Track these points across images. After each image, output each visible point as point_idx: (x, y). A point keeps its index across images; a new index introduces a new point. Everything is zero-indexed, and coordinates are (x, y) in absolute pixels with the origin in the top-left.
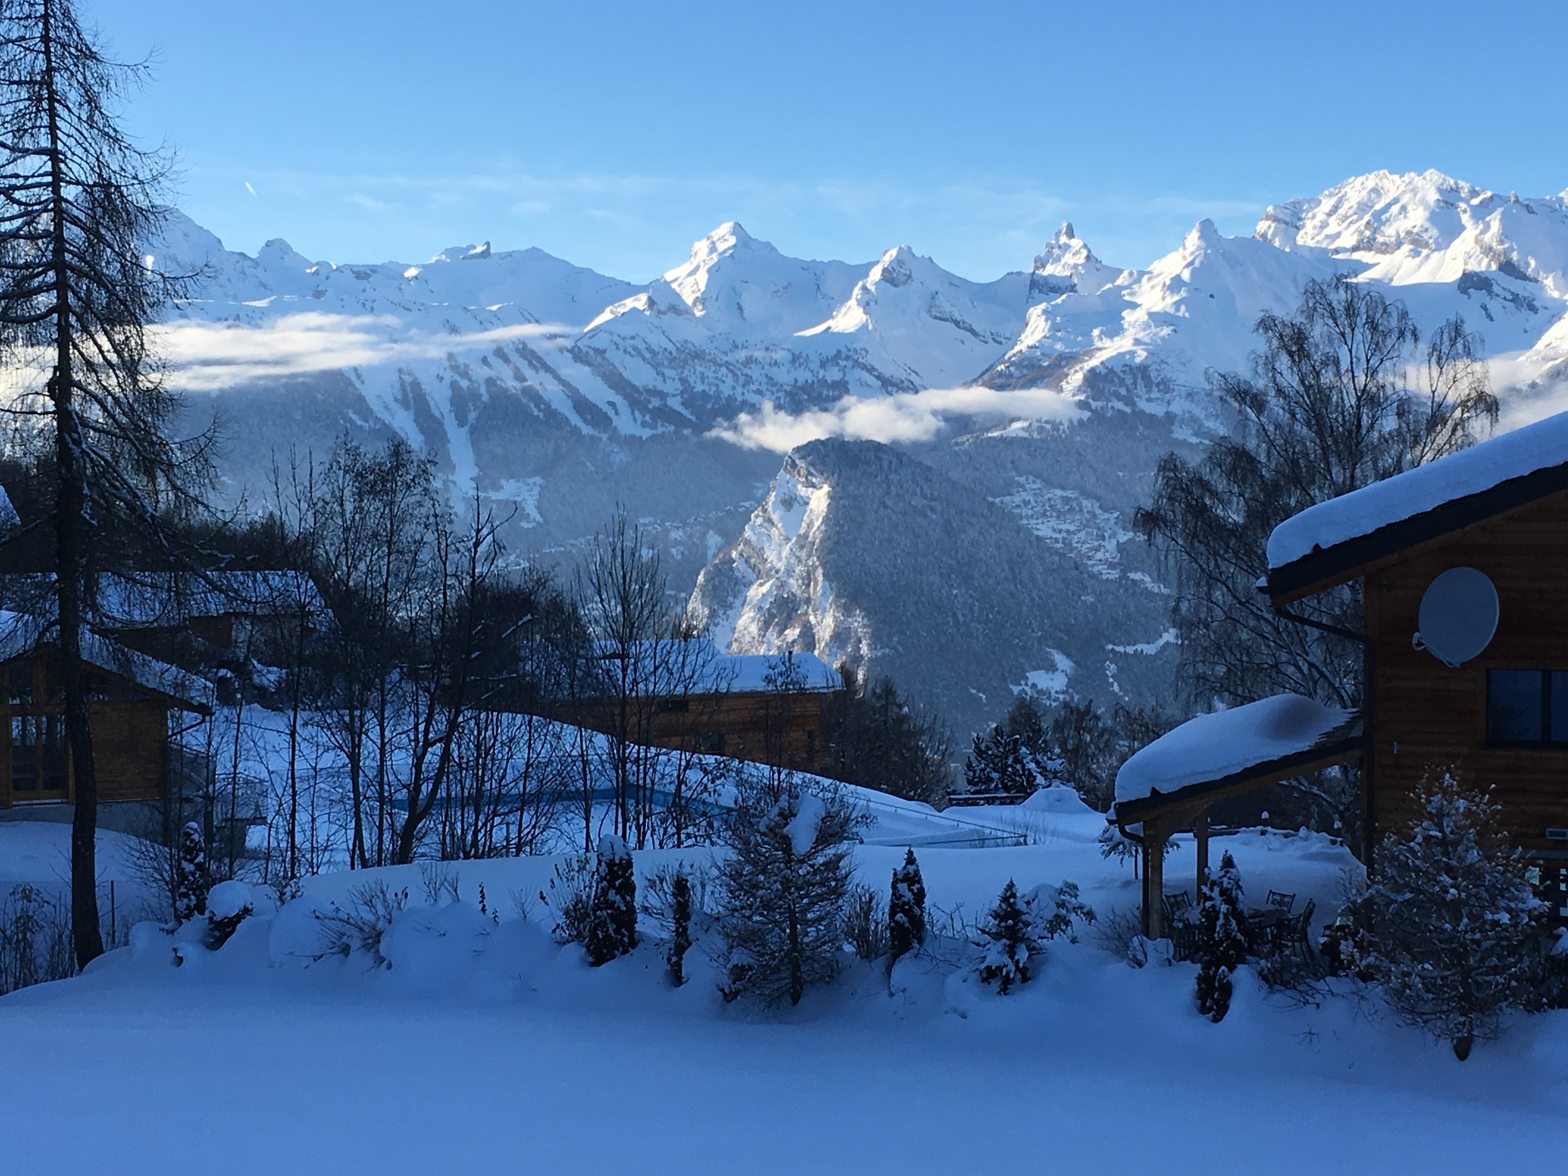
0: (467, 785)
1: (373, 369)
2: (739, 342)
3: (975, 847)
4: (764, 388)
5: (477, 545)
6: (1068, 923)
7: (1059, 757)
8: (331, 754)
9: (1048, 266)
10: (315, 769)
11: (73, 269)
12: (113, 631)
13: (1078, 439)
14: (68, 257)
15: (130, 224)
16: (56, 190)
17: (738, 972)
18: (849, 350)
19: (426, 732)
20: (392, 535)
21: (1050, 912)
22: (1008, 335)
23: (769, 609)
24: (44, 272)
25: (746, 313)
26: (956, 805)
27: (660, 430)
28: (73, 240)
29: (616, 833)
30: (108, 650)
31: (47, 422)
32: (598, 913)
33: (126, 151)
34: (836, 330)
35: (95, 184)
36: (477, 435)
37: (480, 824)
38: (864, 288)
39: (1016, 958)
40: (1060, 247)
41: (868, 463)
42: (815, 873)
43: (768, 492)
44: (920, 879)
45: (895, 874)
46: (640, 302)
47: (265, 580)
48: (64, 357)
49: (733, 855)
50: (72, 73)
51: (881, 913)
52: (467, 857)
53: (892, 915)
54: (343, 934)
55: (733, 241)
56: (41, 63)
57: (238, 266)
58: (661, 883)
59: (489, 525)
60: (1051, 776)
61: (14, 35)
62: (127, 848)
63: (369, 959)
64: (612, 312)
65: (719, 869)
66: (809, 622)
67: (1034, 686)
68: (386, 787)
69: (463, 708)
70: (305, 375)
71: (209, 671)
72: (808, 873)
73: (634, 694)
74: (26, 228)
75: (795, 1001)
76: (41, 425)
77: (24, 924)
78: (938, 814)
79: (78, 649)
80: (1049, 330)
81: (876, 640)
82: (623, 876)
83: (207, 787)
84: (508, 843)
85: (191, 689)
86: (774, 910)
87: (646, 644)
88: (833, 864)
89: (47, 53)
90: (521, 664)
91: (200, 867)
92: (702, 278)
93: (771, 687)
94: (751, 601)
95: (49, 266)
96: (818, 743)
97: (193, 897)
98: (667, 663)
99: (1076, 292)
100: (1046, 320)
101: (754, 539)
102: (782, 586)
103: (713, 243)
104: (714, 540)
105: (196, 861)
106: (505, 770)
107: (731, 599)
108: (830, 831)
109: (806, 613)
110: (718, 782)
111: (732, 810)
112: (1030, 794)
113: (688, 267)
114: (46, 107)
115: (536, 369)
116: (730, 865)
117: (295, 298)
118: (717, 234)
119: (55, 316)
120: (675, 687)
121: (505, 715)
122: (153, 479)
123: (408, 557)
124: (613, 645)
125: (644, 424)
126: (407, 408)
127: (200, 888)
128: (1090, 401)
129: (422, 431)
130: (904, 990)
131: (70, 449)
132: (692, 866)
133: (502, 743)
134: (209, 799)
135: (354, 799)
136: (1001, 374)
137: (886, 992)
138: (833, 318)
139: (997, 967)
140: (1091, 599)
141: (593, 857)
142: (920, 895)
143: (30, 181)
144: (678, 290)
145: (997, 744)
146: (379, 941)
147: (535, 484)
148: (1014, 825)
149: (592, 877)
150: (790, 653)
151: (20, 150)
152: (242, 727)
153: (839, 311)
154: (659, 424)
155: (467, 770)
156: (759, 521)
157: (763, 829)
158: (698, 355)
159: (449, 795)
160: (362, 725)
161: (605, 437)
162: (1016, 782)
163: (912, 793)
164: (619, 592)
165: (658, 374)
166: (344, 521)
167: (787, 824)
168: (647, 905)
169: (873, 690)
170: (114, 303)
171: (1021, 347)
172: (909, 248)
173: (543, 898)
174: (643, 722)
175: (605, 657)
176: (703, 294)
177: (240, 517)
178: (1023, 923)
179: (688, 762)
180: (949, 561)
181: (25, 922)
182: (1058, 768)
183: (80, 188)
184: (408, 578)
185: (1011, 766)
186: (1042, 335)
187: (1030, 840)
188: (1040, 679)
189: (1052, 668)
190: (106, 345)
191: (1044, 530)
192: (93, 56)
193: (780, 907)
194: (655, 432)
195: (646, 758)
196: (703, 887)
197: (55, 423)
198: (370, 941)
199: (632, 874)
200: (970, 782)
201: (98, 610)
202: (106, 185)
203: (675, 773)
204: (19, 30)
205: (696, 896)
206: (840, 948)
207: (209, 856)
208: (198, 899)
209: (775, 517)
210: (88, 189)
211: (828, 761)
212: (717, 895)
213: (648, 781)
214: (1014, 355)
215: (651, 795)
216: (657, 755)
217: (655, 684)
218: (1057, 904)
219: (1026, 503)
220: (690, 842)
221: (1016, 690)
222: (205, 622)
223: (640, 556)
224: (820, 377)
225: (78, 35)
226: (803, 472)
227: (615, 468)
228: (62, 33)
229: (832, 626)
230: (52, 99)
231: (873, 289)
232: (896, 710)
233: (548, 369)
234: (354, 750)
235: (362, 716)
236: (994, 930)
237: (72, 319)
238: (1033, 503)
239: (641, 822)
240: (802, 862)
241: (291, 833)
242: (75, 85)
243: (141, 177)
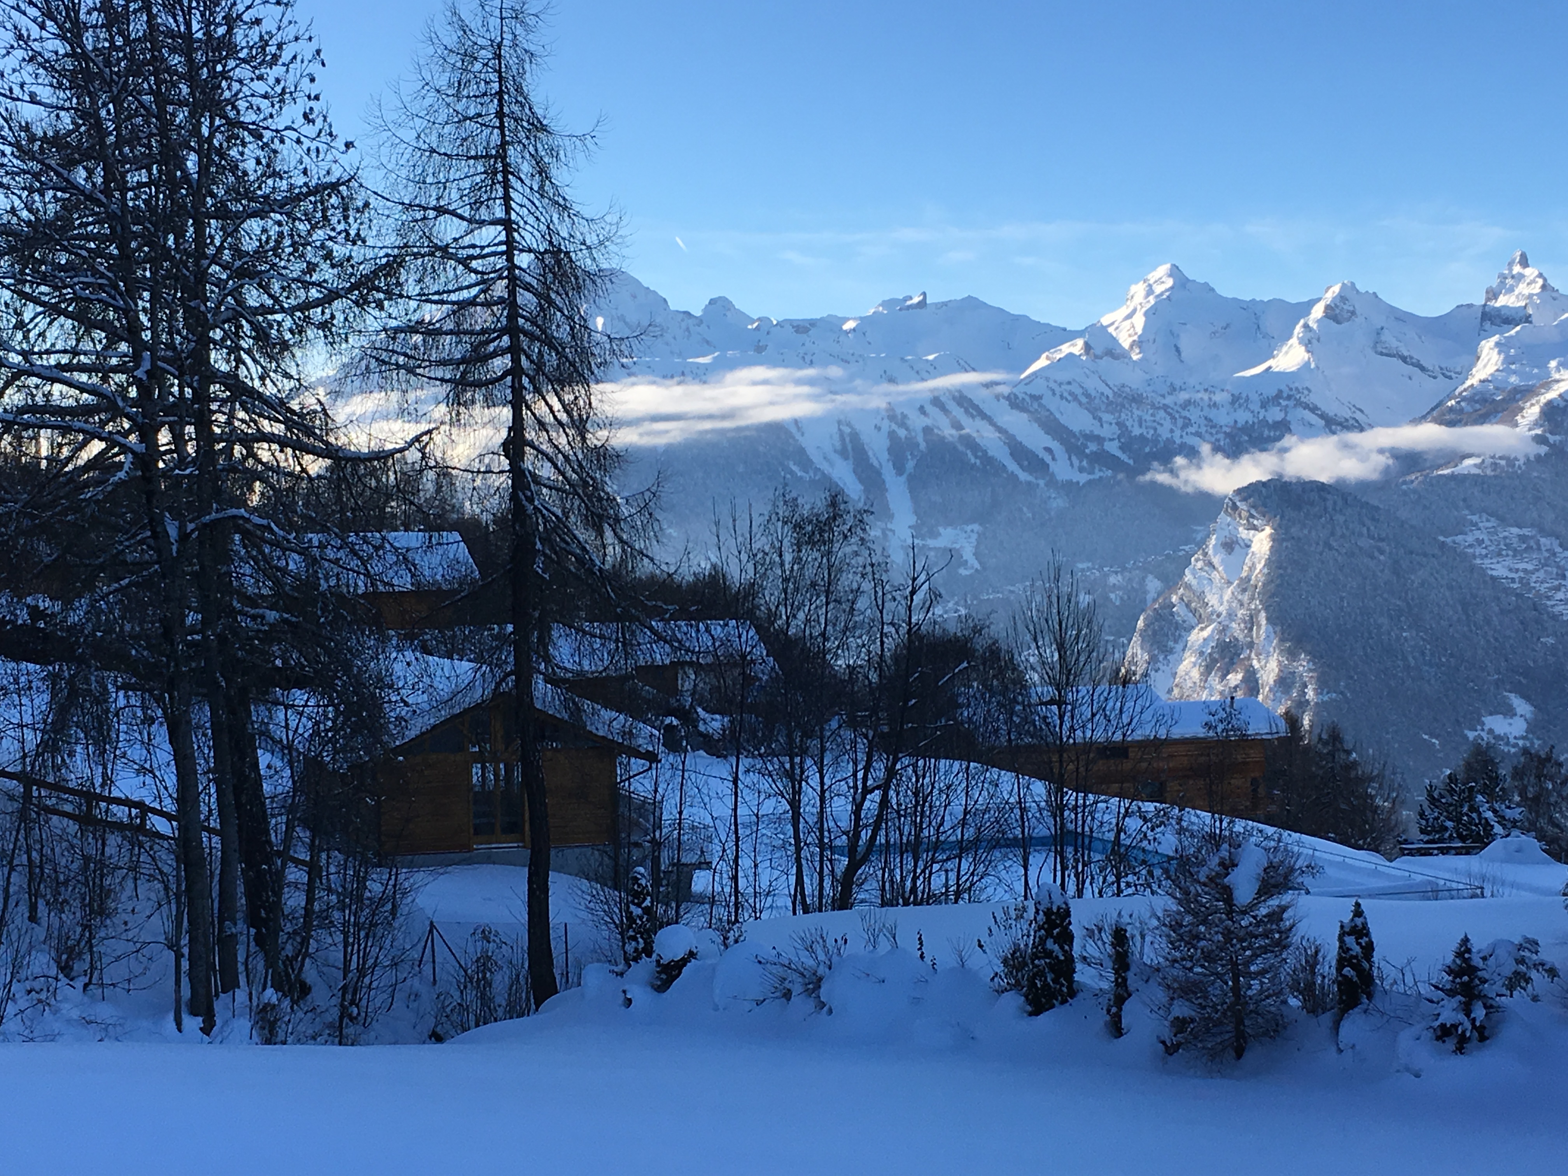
0: (906, 833)
1: (814, 421)
2: (1178, 383)
3: (1429, 899)
4: (1203, 430)
5: (913, 593)
6: (1528, 980)
7: (1518, 805)
8: (773, 800)
9: (1501, 298)
10: (757, 816)
11: (526, 333)
12: (565, 681)
13: (1535, 474)
14: (521, 321)
15: (578, 289)
16: (510, 259)
17: (1180, 1024)
18: (1291, 389)
19: (865, 779)
20: (829, 584)
21: (1510, 967)
22: (1458, 369)
23: (1210, 654)
24: (499, 337)
25: (1183, 355)
26: (1408, 855)
27: (1097, 475)
28: (526, 305)
29: (1055, 881)
30: (559, 699)
31: (504, 481)
32: (1036, 962)
33: (575, 218)
34: (1277, 370)
35: (546, 251)
36: (916, 484)
37: (919, 871)
38: (1306, 326)
39: (1473, 1016)
40: (1513, 277)
41: (1312, 504)
42: (1258, 924)
43: (1208, 536)
44: (1368, 932)
45: (1342, 927)
46: (1076, 347)
47: (708, 630)
48: (517, 418)
49: (1173, 906)
50: (524, 145)
51: (1328, 966)
52: (906, 903)
53: (1339, 969)
54: (785, 979)
55: (1170, 282)
56: (496, 138)
57: (684, 325)
58: (1100, 932)
59: (924, 573)
60: (1510, 825)
61: (471, 112)
62: (579, 893)
63: (811, 1003)
64: (1048, 358)
65: (1159, 919)
66: (1252, 666)
67: (1491, 731)
68: (826, 834)
69: (900, 755)
70: (747, 428)
71: (657, 719)
72: (1251, 924)
73: (1071, 741)
74: (482, 296)
75: (1239, 1054)
76: (497, 484)
77: (484, 964)
78: (1388, 864)
79: (532, 699)
80: (1503, 364)
81: (1322, 685)
82: (1061, 925)
83: (654, 832)
84: (947, 891)
85: (638, 736)
86: (1215, 962)
87: (1083, 690)
88: (1276, 916)
89: (502, 127)
90: (959, 711)
91: (647, 911)
92: (1139, 321)
93: (1211, 734)
94: (1192, 646)
95: (503, 332)
96: (1262, 791)
97: (640, 940)
98: (1104, 710)
99: (1531, 322)
100: (1499, 353)
101: (1194, 582)
102: (1224, 630)
103: (1150, 286)
104: (1153, 585)
105: (644, 905)
106: (943, 817)
107: (1171, 644)
108: (1272, 881)
109: (1249, 658)
110: (1158, 830)
111: (1173, 858)
112: (1488, 844)
113: (1124, 311)
114: (501, 179)
115: (973, 417)
116: (1169, 916)
117: (737, 353)
118: (1153, 277)
119: (509, 378)
120: (1114, 733)
121: (943, 761)
122: (601, 534)
123: (846, 606)
124: (1049, 692)
125: (1081, 470)
126: (846, 458)
127: (648, 931)
128: (1548, 435)
129: (861, 481)
130: (1353, 1047)
131: (524, 506)
132: (1131, 916)
133: (941, 791)
134: (657, 845)
135: (796, 844)
136: (1451, 409)
137: (1334, 1049)
138: (1273, 357)
139: (1452, 1025)
140: (1551, 640)
141: (1030, 904)
142: (1369, 949)
143: (486, 251)
144: (1114, 334)
145: (1452, 792)
146: (820, 987)
147: (972, 531)
148: (1470, 876)
149: (1030, 925)
150: (1232, 698)
151: (477, 222)
152: (686, 775)
153: (1279, 351)
154: (1096, 471)
155: (905, 817)
156: (1200, 564)
157: (1203, 879)
158: (1136, 399)
159: (887, 841)
160: (802, 772)
161: (1042, 483)
162: (1472, 831)
163: (1361, 842)
164: (1056, 640)
165: (1094, 418)
166: (784, 571)
167: (1228, 874)
168: (1085, 954)
169: (1320, 735)
170: (564, 364)
171: (1473, 381)
172: (1353, 284)
173: (981, 946)
174: (1082, 769)
175: (1042, 704)
176: (1139, 337)
177: (684, 569)
178: (1480, 979)
179: (1127, 809)
180: (1398, 603)
181: (485, 963)
182: (1518, 817)
183: (532, 255)
184: (846, 627)
185: (1467, 815)
186: (1496, 368)
187: (1488, 893)
188: (1498, 724)
189: (1509, 712)
190: (557, 406)
191: (1499, 570)
192: (544, 128)
193: (1221, 959)
194: (1091, 477)
195: (1085, 806)
196: (1143, 937)
197: (510, 482)
198: (811, 986)
199: (1070, 923)
200: (1422, 832)
201: (550, 661)
202: (556, 252)
203: (1114, 821)
204: (475, 107)
205: (1135, 947)
206: (1285, 1002)
207: (656, 899)
208: (645, 942)
209: (1216, 561)
210: (540, 256)
211: (1273, 808)
212: (1157, 946)
213: (1087, 829)
214: (1465, 390)
215: (1090, 842)
216: (1096, 802)
217: (1093, 731)
218: (1516, 960)
219: (1480, 542)
220: (1131, 890)
221: (1471, 735)
222: (651, 672)
223: (1077, 603)
224: (1261, 417)
225: (530, 109)
226: (1244, 514)
227: (1053, 513)
228: (516, 108)
229: (1277, 670)
230: (506, 172)
231: (1315, 326)
232: (1343, 756)
233: (984, 416)
234: (794, 797)
235: (802, 762)
236: (1448, 987)
237: (525, 381)
238: (1487, 542)
239: (1080, 869)
240: (1244, 913)
241: (735, 878)
242: (527, 156)
243: (588, 243)
